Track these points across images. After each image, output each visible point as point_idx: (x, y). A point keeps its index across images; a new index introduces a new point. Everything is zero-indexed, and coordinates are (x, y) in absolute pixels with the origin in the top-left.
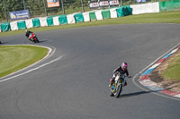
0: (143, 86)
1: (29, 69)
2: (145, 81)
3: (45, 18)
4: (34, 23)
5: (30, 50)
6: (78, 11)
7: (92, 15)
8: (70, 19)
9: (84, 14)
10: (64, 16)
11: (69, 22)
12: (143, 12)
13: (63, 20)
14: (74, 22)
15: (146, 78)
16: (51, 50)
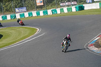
0: (90, 50)
1: (26, 40)
2: (91, 47)
3: (35, 12)
4: (29, 14)
5: (27, 29)
6: (54, 8)
7: (62, 10)
8: (49, 12)
9: (57, 9)
10: (46, 10)
11: (49, 14)
12: (90, 8)
13: (45, 13)
14: (51, 14)
15: (92, 45)
16: (38, 29)
